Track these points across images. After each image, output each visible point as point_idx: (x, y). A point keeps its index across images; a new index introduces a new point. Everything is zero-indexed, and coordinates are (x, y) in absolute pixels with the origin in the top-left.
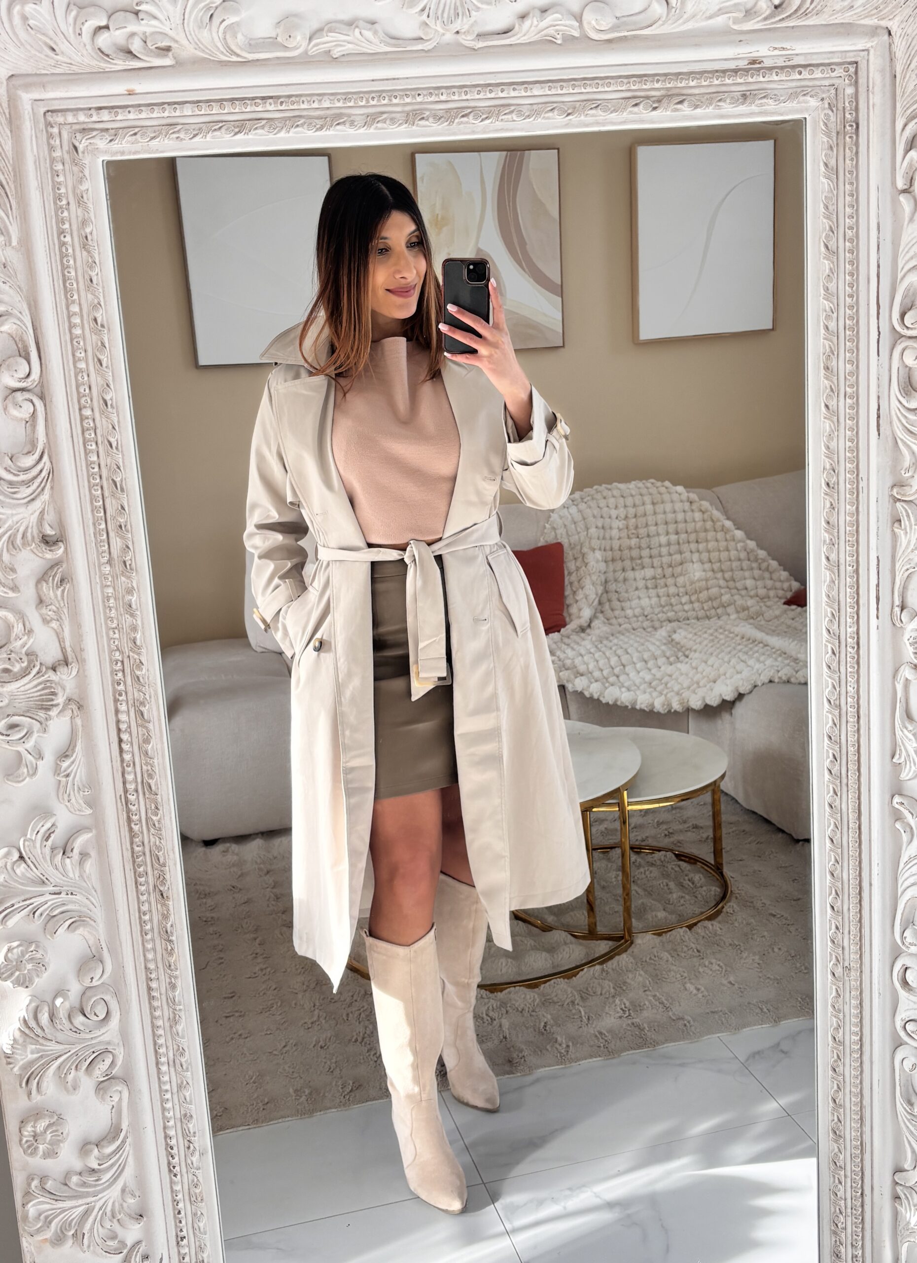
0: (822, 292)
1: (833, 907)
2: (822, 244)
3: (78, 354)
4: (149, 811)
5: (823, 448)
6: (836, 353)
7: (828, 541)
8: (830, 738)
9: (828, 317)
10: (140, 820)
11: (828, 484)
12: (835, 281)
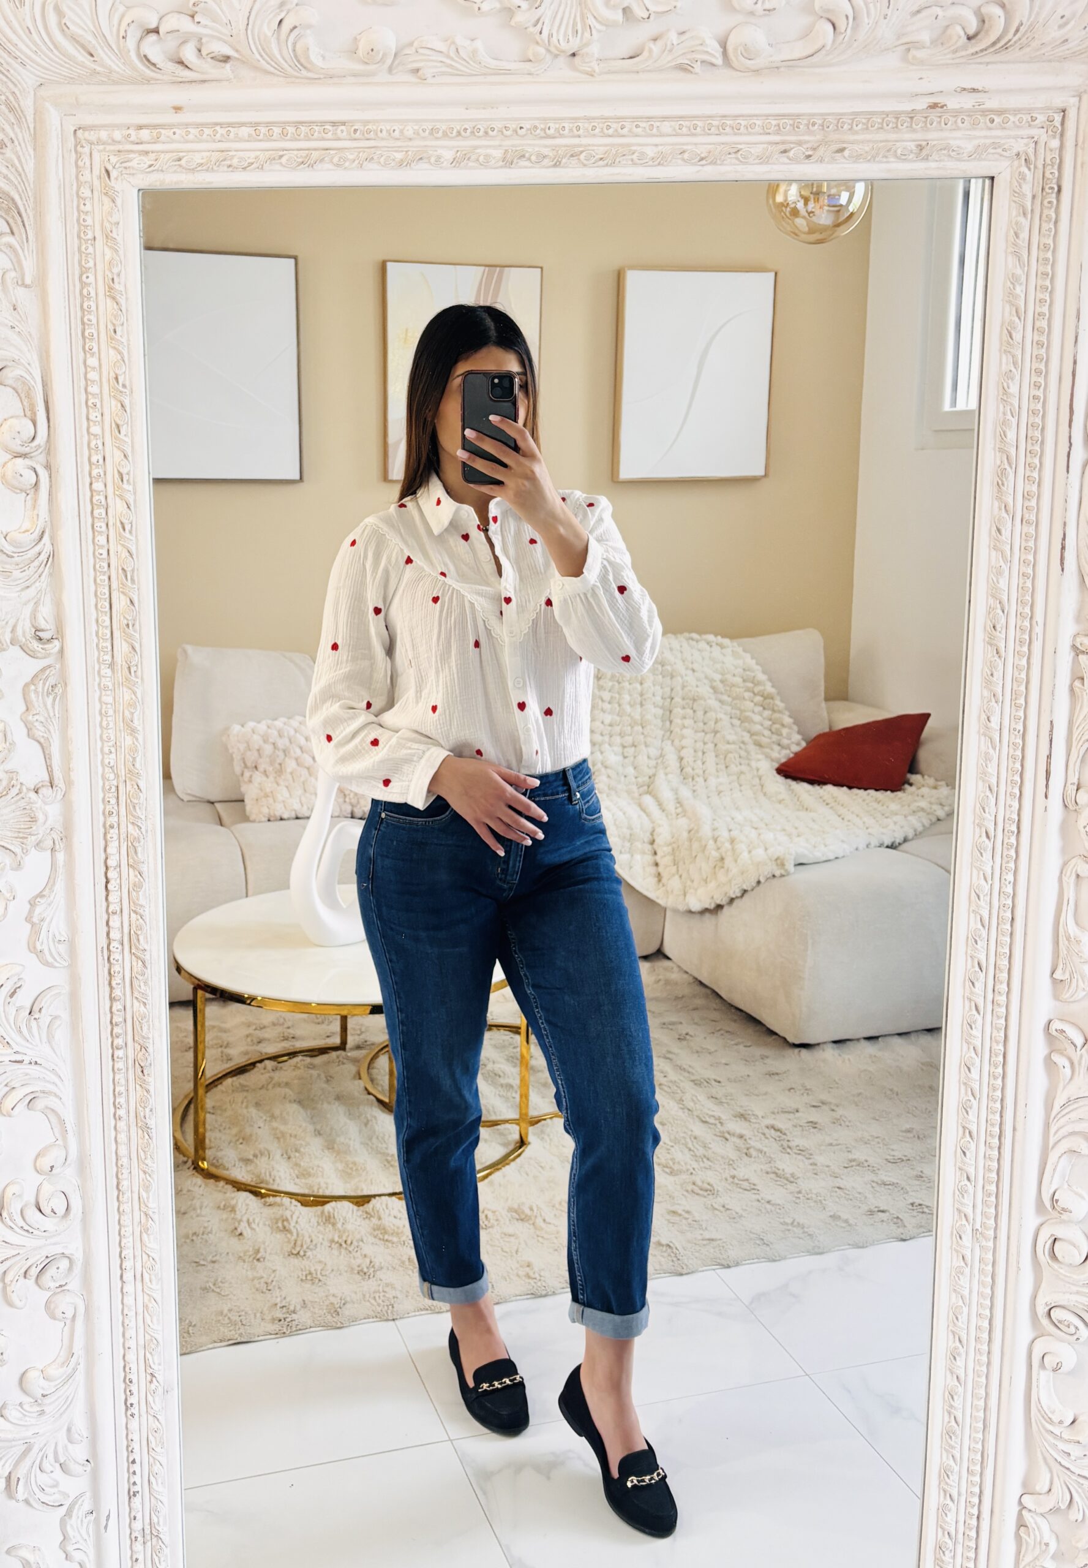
3: (92, 417)
4: (135, 970)
10: (123, 979)
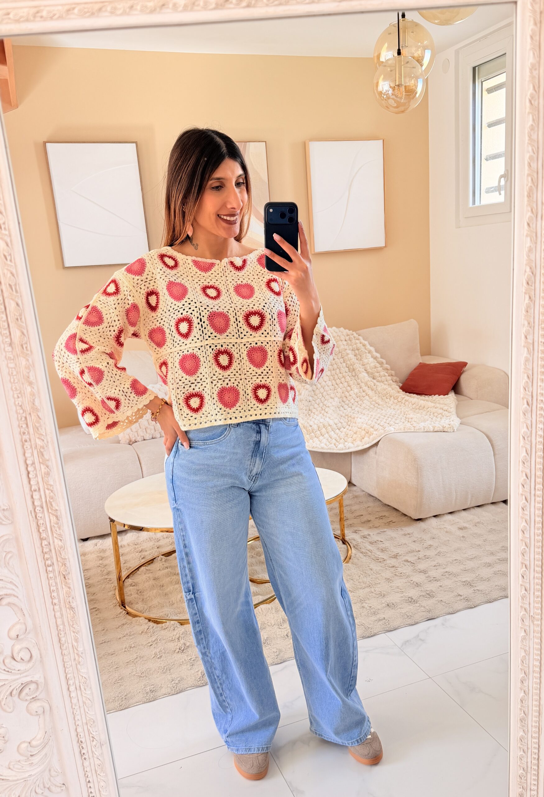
0: (527, 138)
1: (523, 577)
2: (527, 101)
4: (52, 521)
5: (525, 256)
6: (536, 184)
7: (526, 323)
8: (524, 463)
9: (531, 158)
10: (46, 528)
11: (528, 283)
12: (536, 129)
